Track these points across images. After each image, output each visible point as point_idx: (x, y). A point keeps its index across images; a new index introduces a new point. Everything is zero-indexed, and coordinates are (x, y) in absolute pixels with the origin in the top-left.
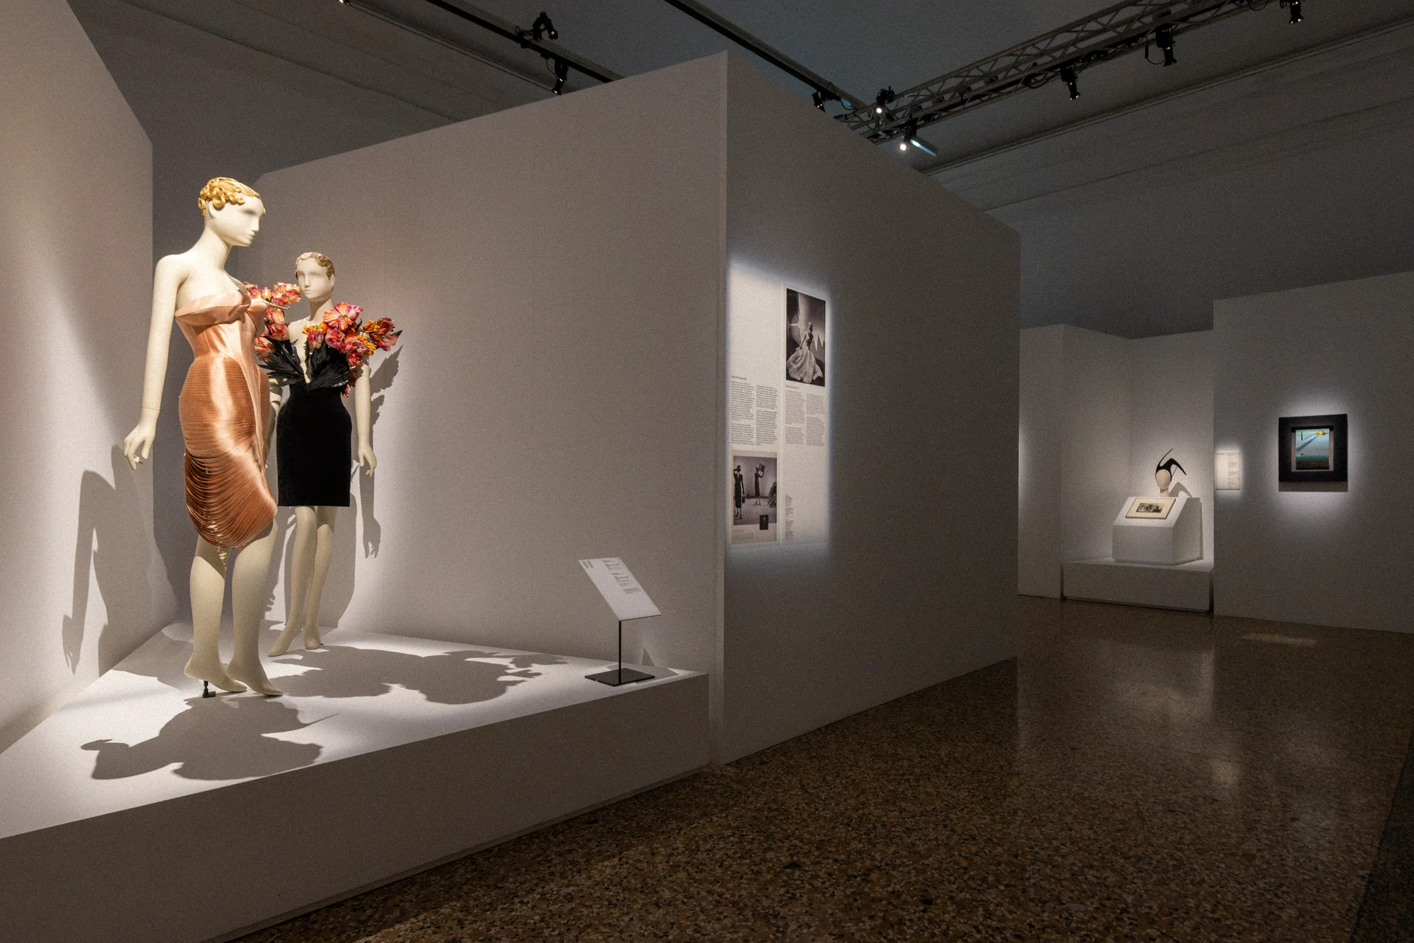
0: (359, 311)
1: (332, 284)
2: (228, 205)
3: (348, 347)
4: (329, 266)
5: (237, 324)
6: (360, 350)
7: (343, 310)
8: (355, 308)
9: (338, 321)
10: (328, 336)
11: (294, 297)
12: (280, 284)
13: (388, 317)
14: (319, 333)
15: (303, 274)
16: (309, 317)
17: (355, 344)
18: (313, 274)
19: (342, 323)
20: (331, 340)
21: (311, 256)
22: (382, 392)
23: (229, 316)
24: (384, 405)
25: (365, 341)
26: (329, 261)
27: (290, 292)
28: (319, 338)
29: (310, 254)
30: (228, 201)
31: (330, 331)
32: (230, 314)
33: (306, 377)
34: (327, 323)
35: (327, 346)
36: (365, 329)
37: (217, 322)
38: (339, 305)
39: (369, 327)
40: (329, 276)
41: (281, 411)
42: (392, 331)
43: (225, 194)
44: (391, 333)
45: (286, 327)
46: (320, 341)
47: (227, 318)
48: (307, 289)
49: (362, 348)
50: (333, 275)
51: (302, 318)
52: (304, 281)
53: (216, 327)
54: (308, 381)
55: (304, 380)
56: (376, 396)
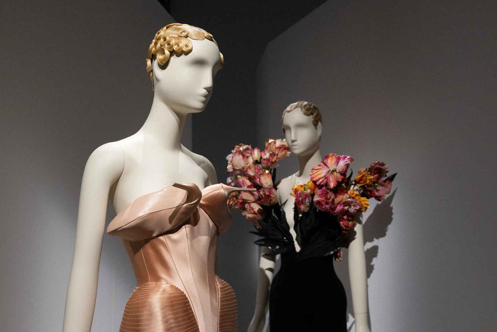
0: (349, 162)
1: (319, 132)
2: (174, 59)
3: (339, 208)
4: (315, 115)
5: (185, 230)
6: (352, 210)
7: (331, 162)
8: (345, 158)
9: (326, 177)
10: (316, 198)
11: (283, 153)
12: (270, 141)
13: (381, 162)
14: (306, 196)
15: (289, 128)
16: (298, 173)
17: (346, 204)
18: (299, 126)
19: (331, 179)
20: (319, 202)
21: (296, 107)
22: (376, 242)
23: (170, 223)
24: (378, 257)
25: (357, 198)
26: (315, 108)
27: (280, 148)
28: (307, 200)
29: (296, 104)
30: (172, 53)
31: (318, 191)
32: (171, 218)
33: (296, 243)
34: (315, 182)
35: (315, 209)
36: (357, 182)
37: (154, 235)
38: (327, 157)
39: (361, 179)
40: (315, 124)
41: (274, 280)
42: (386, 176)
43: (169, 44)
44: (384, 179)
45: (274, 190)
46: (308, 204)
47: (169, 227)
48: (294, 143)
49: (355, 206)
50: (319, 124)
51: (291, 174)
52: (292, 135)
53: (154, 241)
54: (298, 249)
55: (294, 248)
56: (369, 245)
